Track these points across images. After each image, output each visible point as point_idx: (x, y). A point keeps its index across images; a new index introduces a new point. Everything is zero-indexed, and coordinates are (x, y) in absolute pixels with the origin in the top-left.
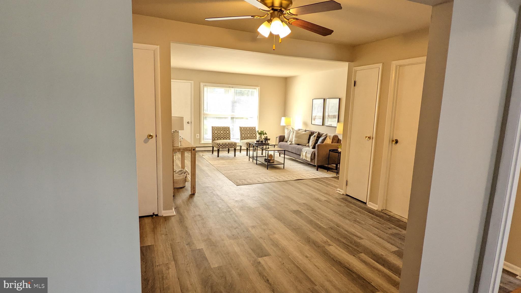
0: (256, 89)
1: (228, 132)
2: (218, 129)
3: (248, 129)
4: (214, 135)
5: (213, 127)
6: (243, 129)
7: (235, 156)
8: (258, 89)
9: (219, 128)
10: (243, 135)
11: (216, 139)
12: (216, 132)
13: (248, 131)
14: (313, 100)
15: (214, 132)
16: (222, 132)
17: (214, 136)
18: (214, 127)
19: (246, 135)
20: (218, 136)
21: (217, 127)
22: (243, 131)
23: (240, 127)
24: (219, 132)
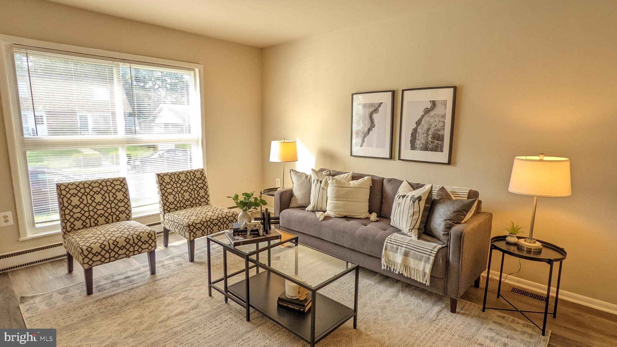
0: (193, 70)
1: (120, 196)
2: (83, 191)
3: (183, 177)
4: (67, 211)
5: (63, 187)
6: (167, 179)
7: (153, 272)
8: (197, 70)
9: (86, 186)
10: (171, 198)
11: (78, 224)
12: (75, 201)
13: (183, 184)
14: (354, 96)
15: (66, 204)
16: (98, 198)
17: (68, 217)
18: (67, 187)
19: (179, 197)
20: (87, 214)
21: (78, 186)
22: (170, 186)
23: (158, 175)
24: (87, 200)
